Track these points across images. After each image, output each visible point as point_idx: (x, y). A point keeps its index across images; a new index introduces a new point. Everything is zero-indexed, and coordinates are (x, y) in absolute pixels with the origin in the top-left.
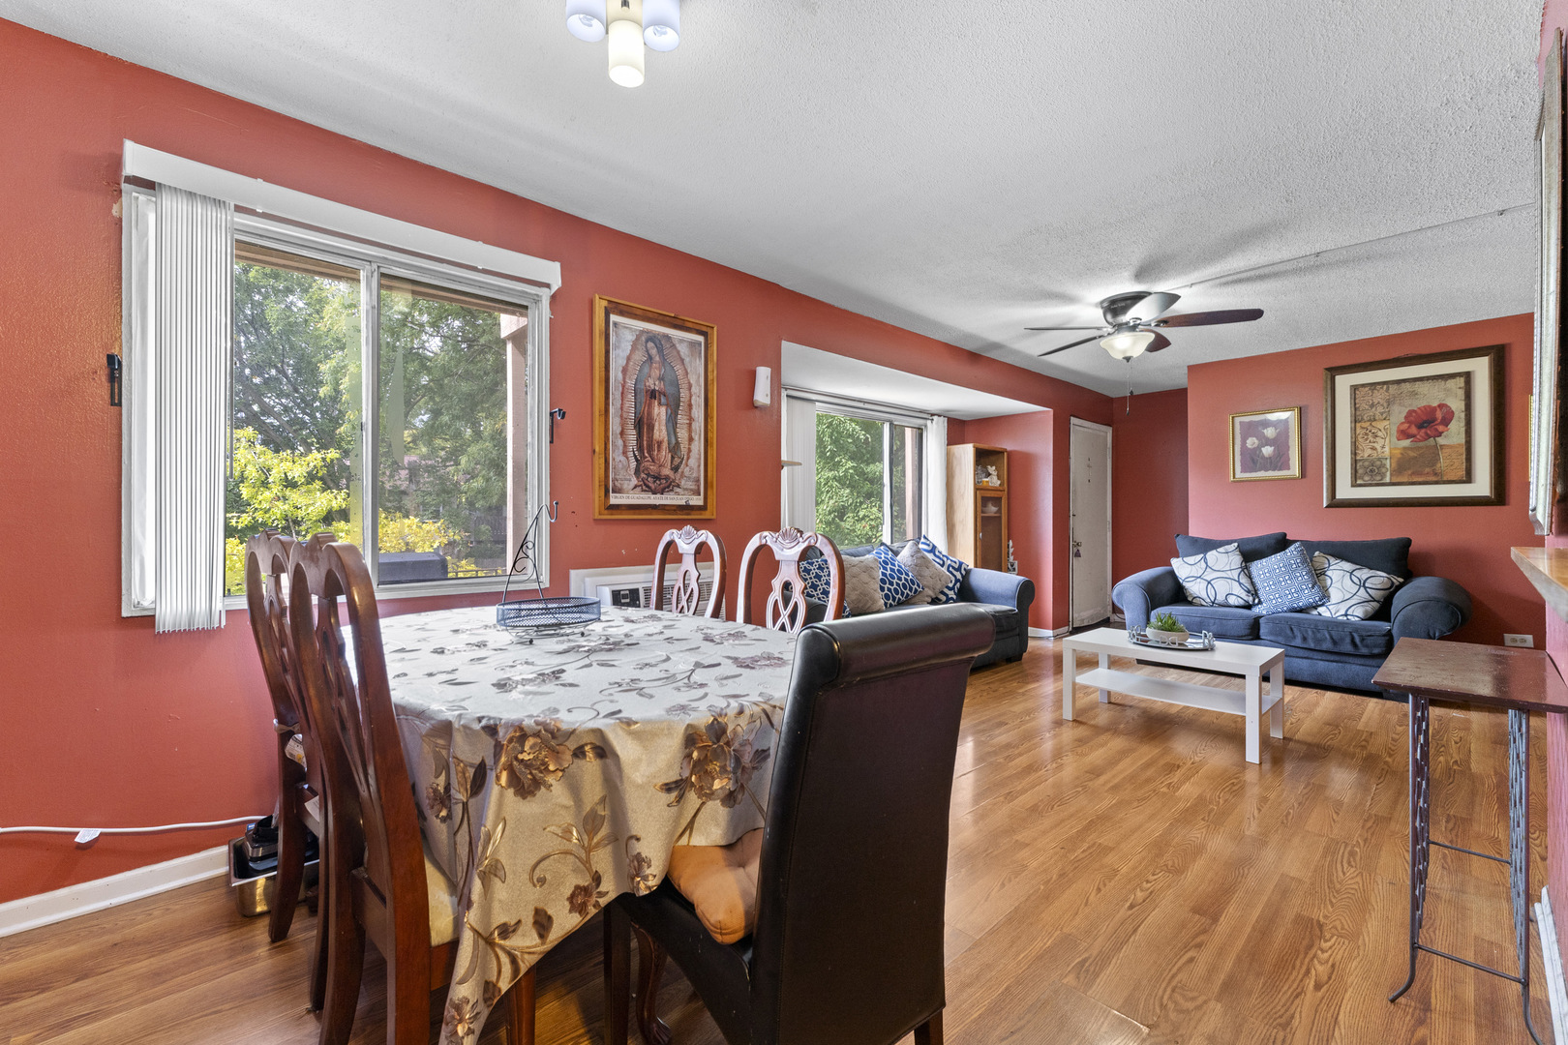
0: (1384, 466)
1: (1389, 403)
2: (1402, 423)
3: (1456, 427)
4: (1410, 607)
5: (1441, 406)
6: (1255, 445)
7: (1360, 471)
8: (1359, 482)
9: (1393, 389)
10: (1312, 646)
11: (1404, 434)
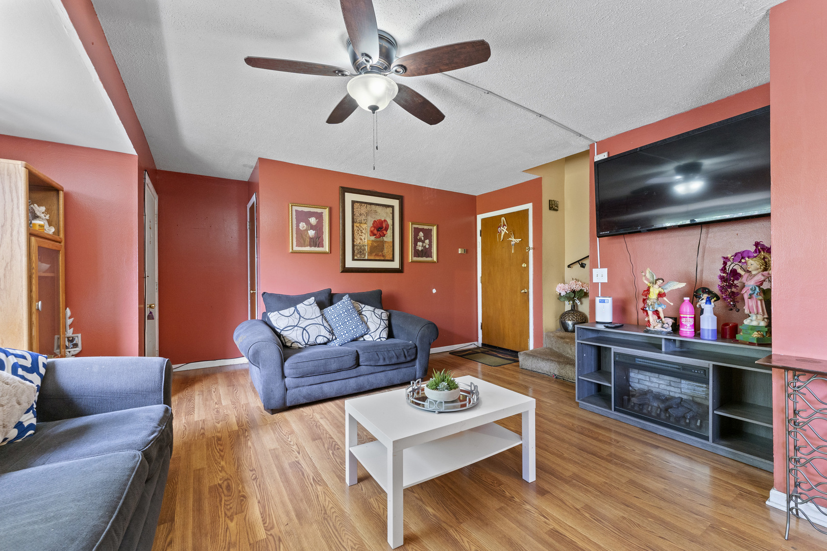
0: (365, 249)
1: (367, 214)
2: (371, 227)
3: (389, 232)
4: (422, 329)
5: (385, 221)
6: (305, 228)
7: (356, 252)
8: (355, 258)
9: (369, 206)
11: (372, 234)
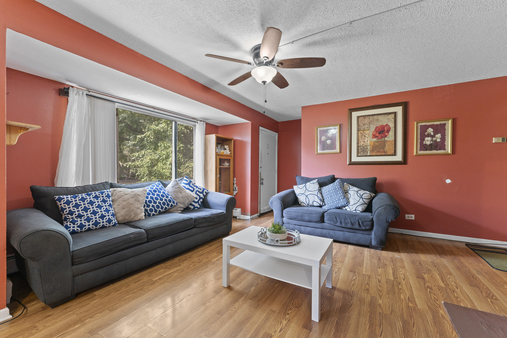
0: (367, 148)
1: (370, 123)
2: (374, 132)
3: (391, 133)
4: (380, 208)
5: (387, 125)
6: (325, 140)
7: (360, 151)
8: (359, 155)
9: (371, 117)
10: (344, 226)
11: (374, 136)
